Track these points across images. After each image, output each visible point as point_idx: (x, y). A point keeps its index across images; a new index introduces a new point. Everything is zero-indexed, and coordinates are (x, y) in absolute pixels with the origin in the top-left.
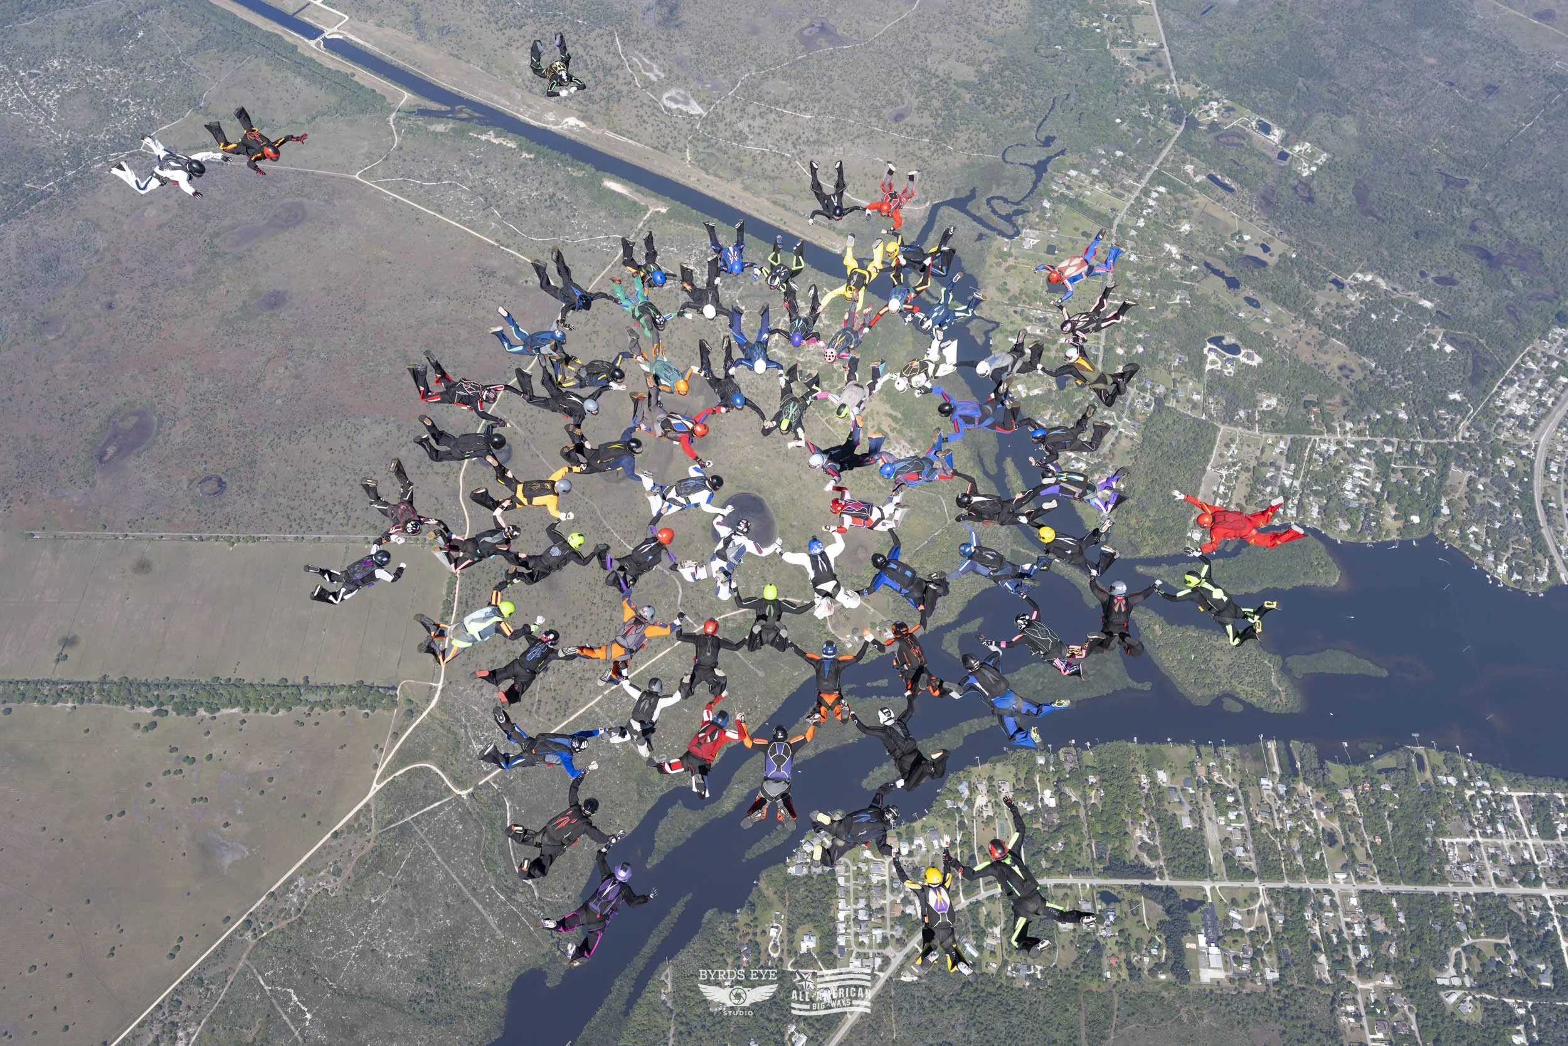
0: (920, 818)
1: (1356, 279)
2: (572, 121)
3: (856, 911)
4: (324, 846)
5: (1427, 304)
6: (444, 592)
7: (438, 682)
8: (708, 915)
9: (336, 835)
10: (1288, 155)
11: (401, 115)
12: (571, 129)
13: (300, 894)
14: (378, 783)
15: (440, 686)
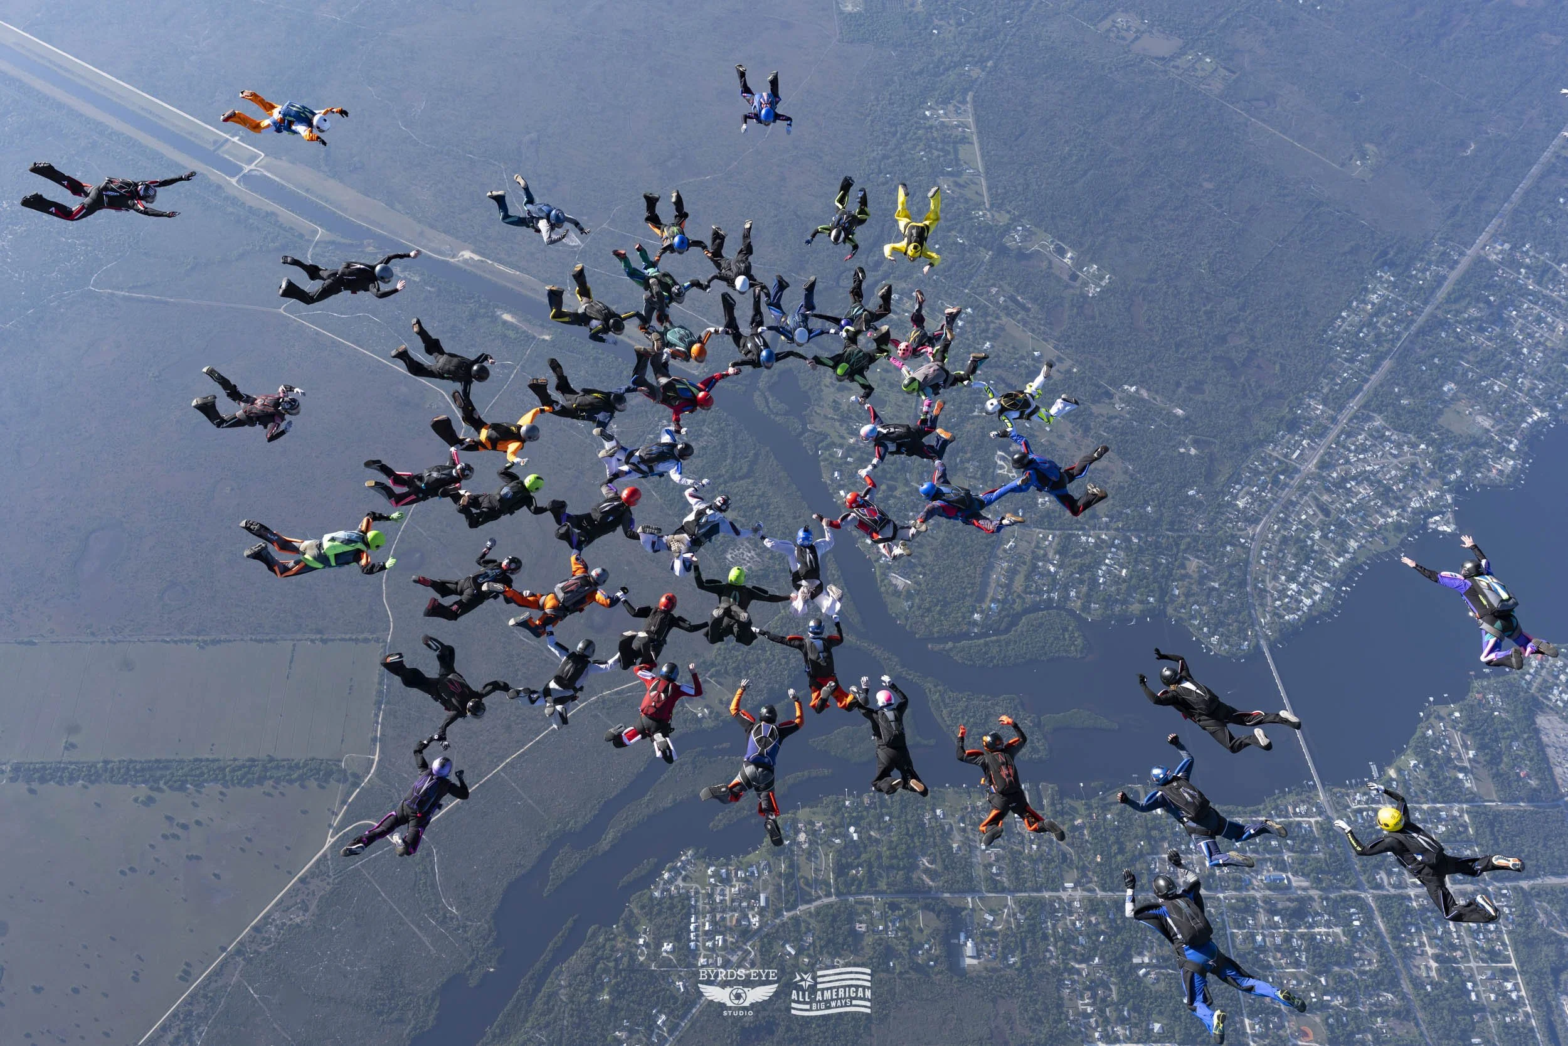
0: (754, 850)
1: (1124, 391)
2: (467, 254)
3: (704, 925)
4: (293, 889)
5: (1180, 412)
6: (376, 680)
7: (374, 754)
8: (590, 931)
9: (302, 880)
10: (1078, 276)
11: (318, 249)
12: (466, 261)
13: (276, 926)
14: (332, 837)
15: (377, 759)
